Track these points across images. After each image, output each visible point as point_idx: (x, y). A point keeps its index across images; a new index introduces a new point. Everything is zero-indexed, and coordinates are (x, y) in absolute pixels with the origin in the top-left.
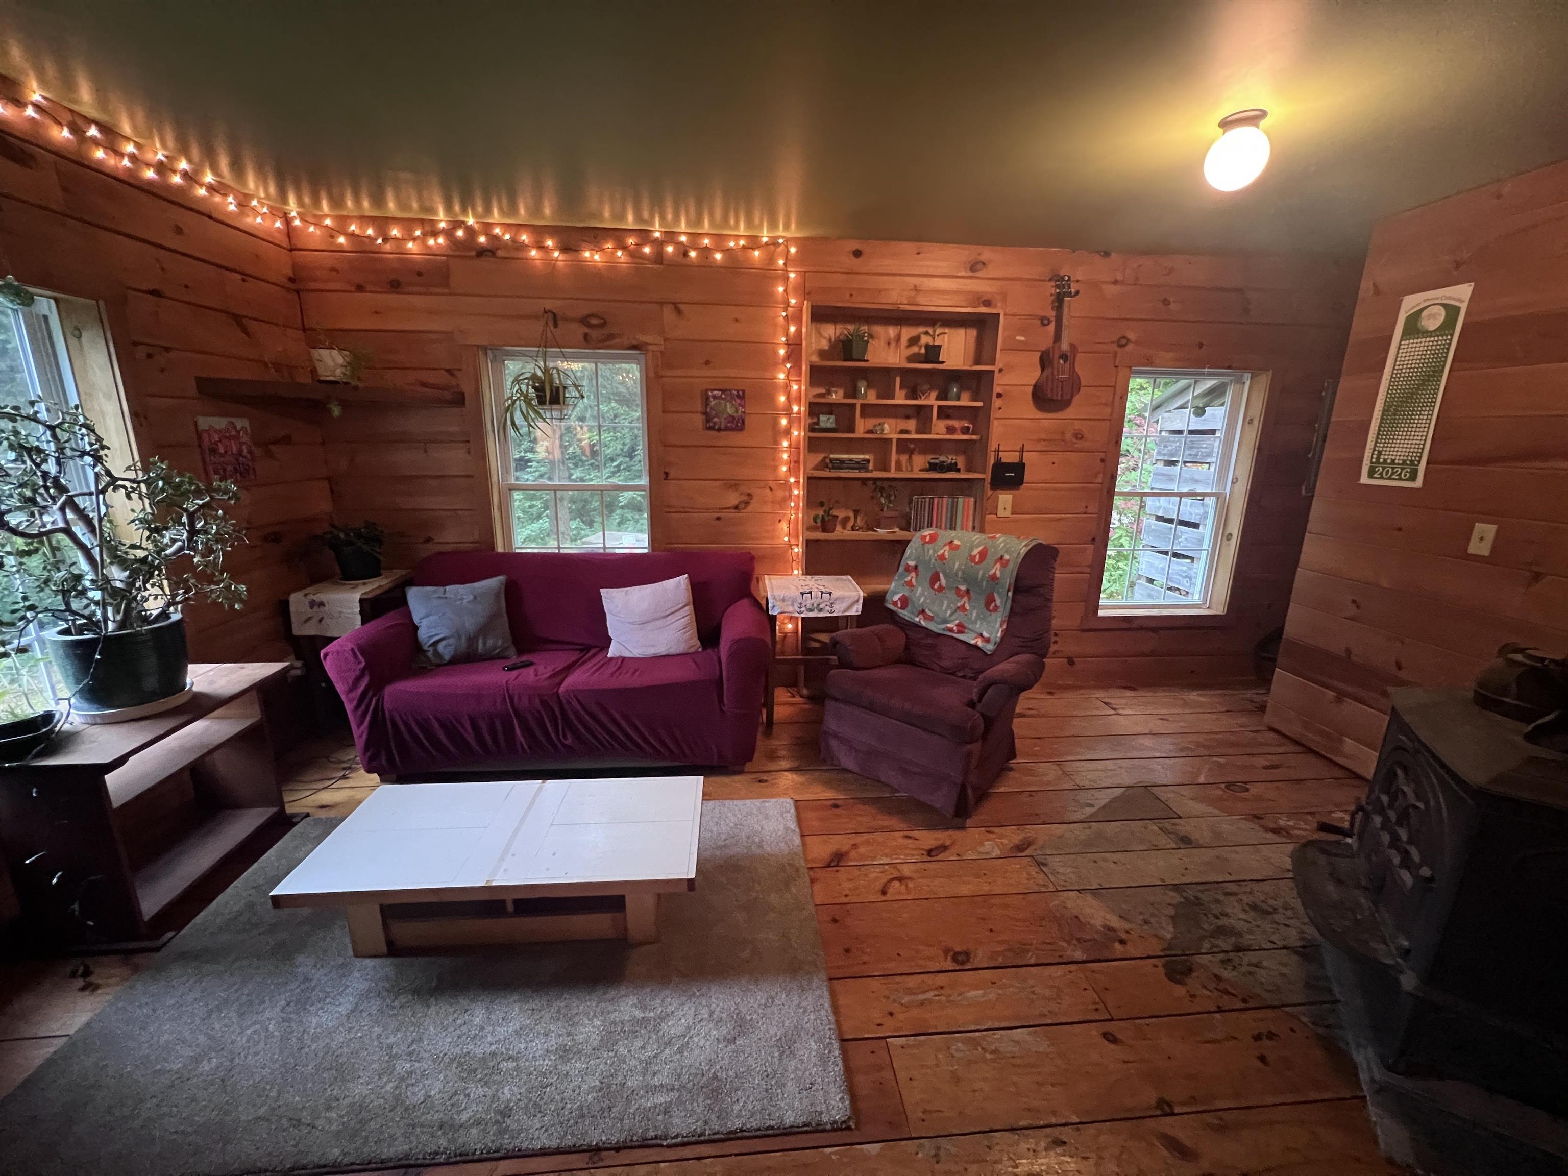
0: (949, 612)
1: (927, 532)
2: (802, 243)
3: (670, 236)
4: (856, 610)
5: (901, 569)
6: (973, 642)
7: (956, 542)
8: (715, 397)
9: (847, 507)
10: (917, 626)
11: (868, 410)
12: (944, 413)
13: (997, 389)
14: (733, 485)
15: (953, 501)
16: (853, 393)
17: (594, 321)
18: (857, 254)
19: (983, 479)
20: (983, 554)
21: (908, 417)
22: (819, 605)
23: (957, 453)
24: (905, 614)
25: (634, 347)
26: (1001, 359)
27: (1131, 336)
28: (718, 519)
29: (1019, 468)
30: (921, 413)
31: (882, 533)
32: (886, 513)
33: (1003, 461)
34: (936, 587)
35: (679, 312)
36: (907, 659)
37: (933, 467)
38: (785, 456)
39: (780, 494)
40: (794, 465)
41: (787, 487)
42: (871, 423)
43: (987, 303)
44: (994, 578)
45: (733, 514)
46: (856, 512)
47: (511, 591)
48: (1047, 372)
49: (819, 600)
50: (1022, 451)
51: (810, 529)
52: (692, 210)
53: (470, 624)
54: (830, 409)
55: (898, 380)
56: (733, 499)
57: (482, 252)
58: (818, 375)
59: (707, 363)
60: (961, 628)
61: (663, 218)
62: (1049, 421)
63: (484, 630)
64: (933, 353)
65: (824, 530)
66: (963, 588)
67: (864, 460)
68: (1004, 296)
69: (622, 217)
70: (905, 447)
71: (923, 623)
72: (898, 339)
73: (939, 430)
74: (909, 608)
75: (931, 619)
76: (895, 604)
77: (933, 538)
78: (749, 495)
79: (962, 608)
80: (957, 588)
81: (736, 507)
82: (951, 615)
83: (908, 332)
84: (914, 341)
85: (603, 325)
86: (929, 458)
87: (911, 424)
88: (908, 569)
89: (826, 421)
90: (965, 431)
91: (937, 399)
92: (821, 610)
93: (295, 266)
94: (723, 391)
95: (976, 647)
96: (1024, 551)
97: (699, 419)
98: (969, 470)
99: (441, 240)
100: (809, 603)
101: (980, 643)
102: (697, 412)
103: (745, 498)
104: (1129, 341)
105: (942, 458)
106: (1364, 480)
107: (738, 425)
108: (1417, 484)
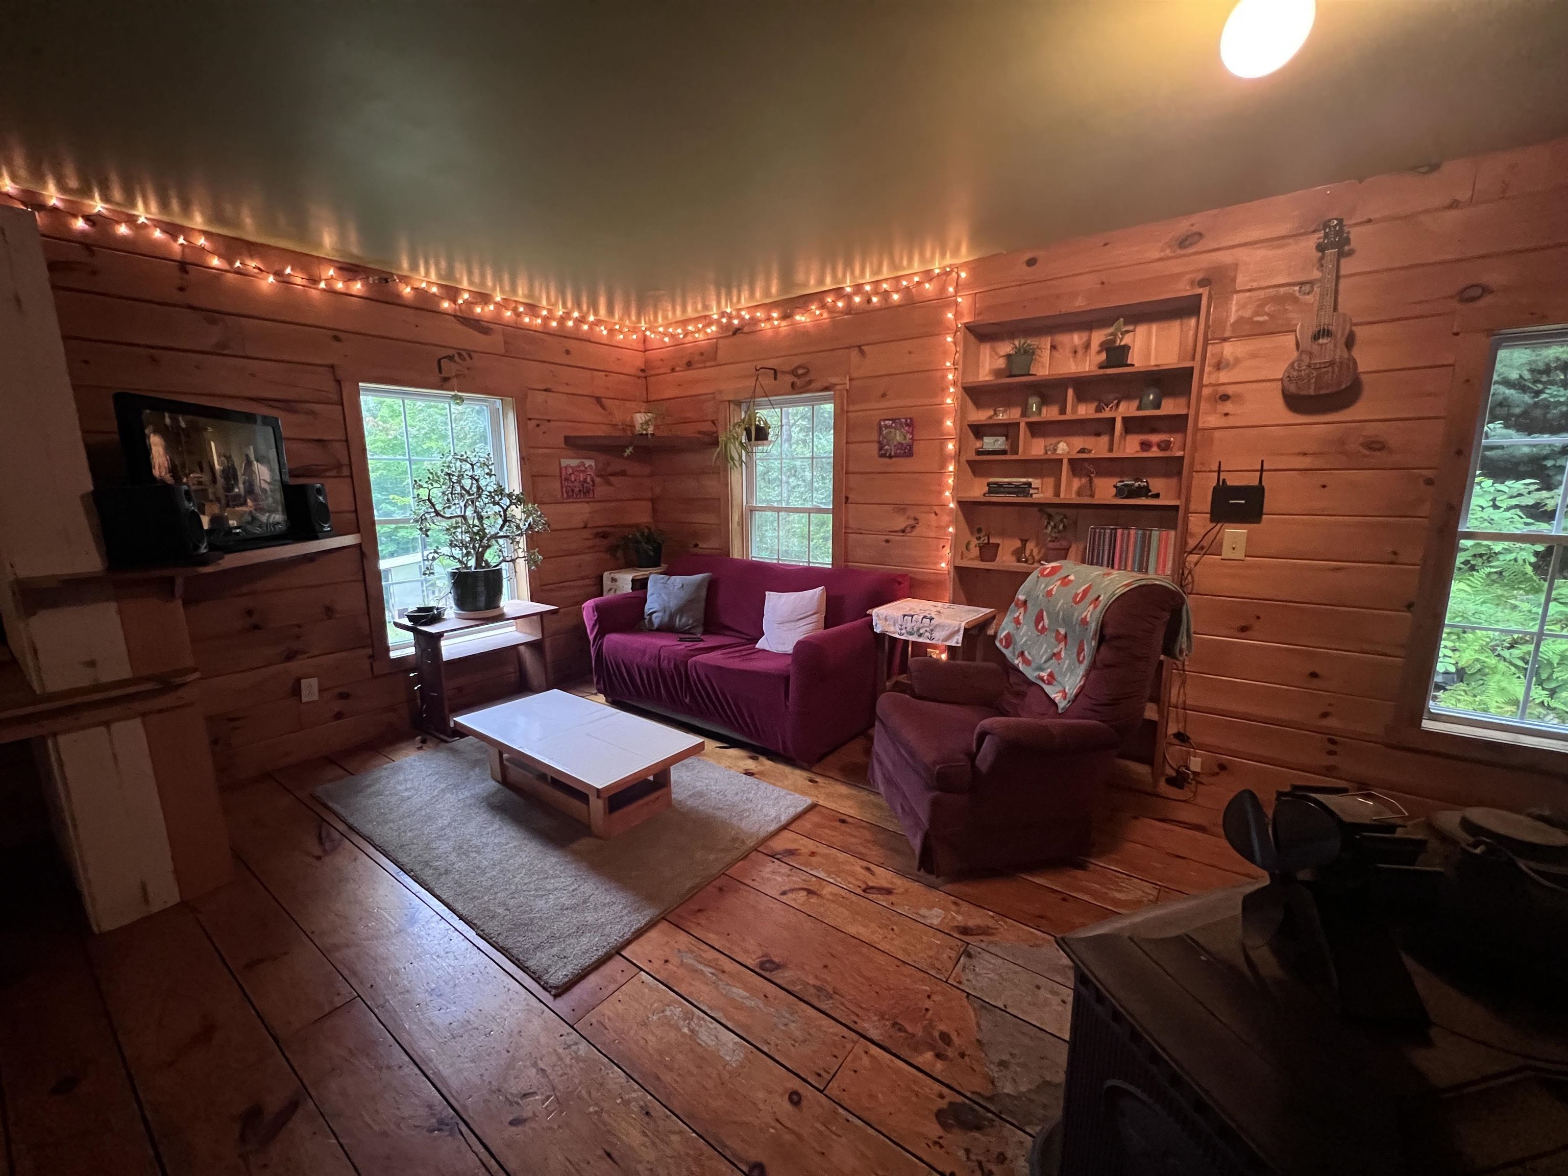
0: (1043, 660)
2: (975, 267)
3: (858, 288)
4: (955, 640)
5: (1014, 603)
6: (1052, 696)
7: (1072, 577)
8: (886, 427)
10: (1016, 669)
11: (1039, 429)
12: (1138, 426)
13: (1216, 390)
14: (901, 509)
15: (1144, 534)
16: (1023, 410)
17: (800, 371)
18: (1031, 262)
19: (1177, 507)
20: (1085, 594)
22: (919, 629)
23: (1152, 474)
24: (1008, 654)
25: (826, 389)
26: (1205, 351)
28: (887, 541)
29: (1256, 493)
30: (1110, 428)
33: (1229, 483)
34: (1040, 627)
35: (862, 352)
37: (1122, 492)
38: (951, 481)
39: (942, 519)
40: (957, 489)
41: (950, 512)
42: (1041, 442)
44: (1087, 620)
45: (901, 538)
46: (1024, 542)
48: (1309, 359)
49: (919, 625)
50: (1262, 470)
51: (963, 554)
52: (875, 261)
54: (998, 429)
55: (1070, 392)
56: (901, 522)
57: (737, 331)
59: (884, 395)
60: (1050, 679)
61: (853, 275)
64: (1122, 356)
65: (982, 558)
66: (1062, 631)
67: (1024, 484)
69: (821, 281)
70: (1080, 467)
71: (1021, 667)
72: (1087, 346)
73: (1126, 446)
74: (1011, 648)
75: (1028, 663)
76: (1002, 640)
77: (1054, 571)
78: (916, 519)
79: (1056, 655)
80: (1058, 631)
81: (903, 531)
82: (1046, 662)
83: (1099, 335)
85: (806, 373)
86: (1117, 481)
87: (1092, 442)
88: (1019, 605)
89: (992, 443)
90: (1165, 446)
92: (920, 635)
93: (646, 362)
94: (894, 420)
95: (1055, 702)
97: (875, 447)
98: (1173, 495)
99: (714, 328)
100: (909, 626)
101: (1059, 698)
102: (872, 442)
103: (912, 522)
104: (1487, 289)
105: (1136, 481)
107: (907, 451)
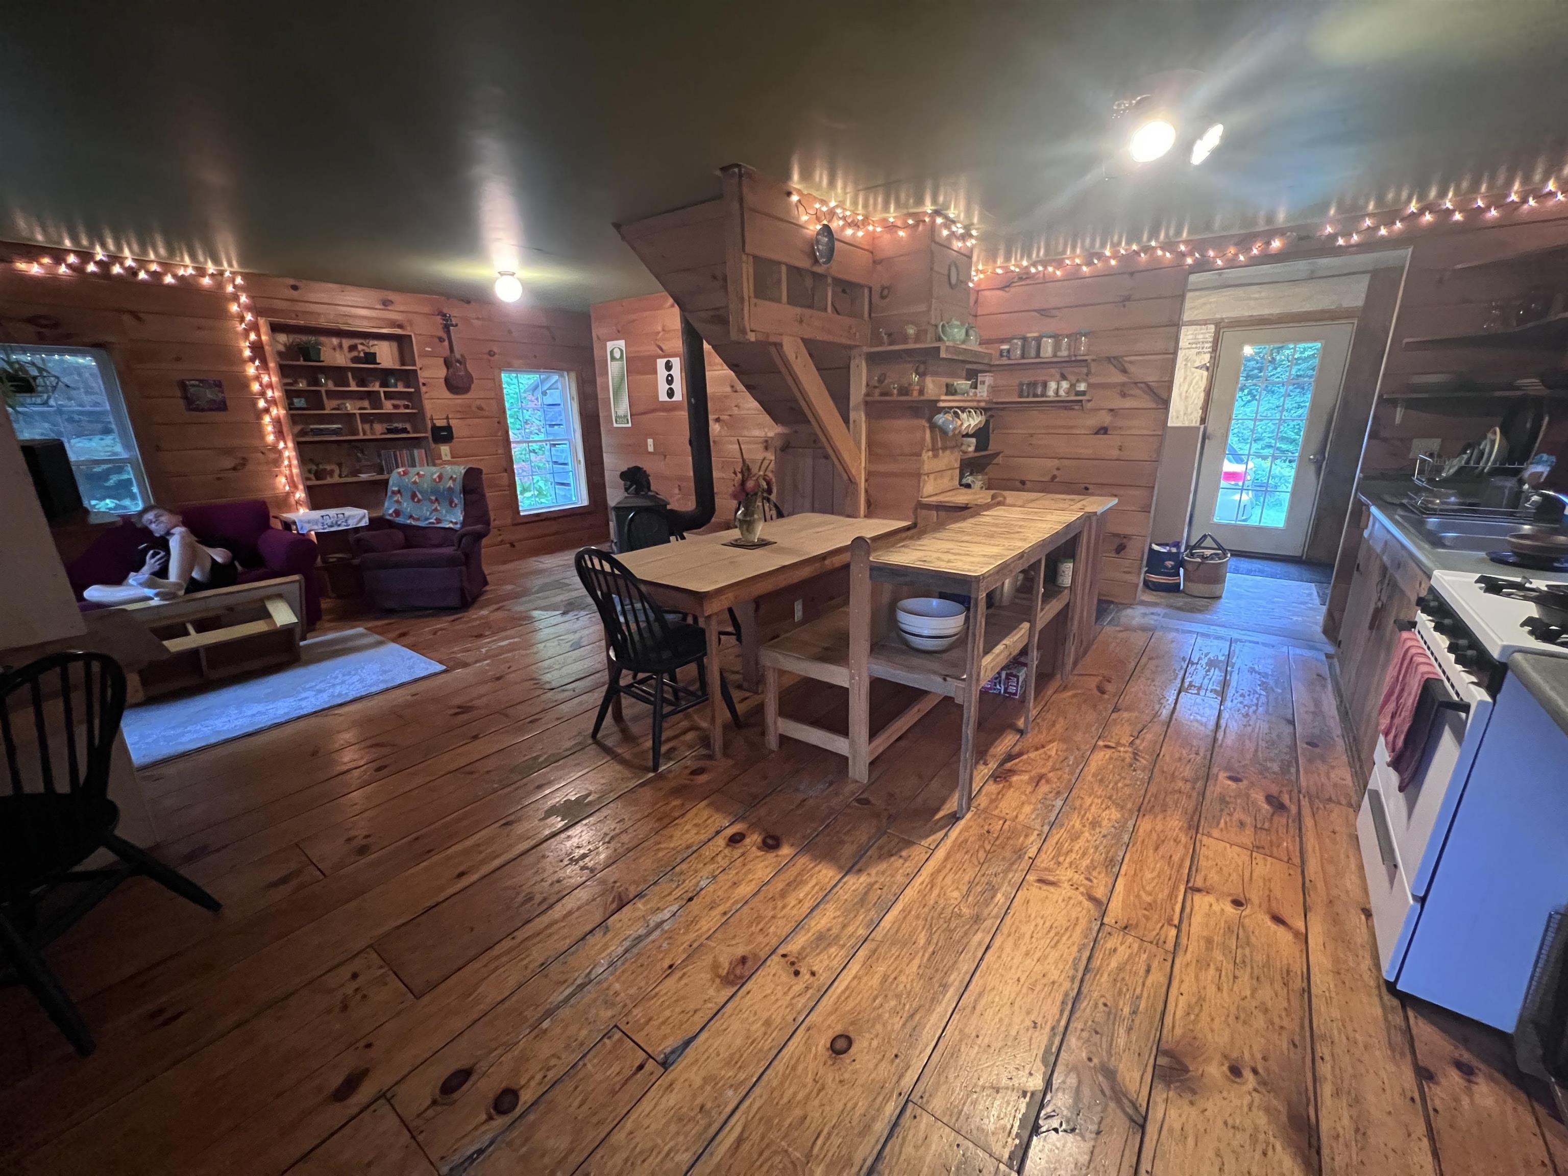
0: (428, 514)
1: (401, 470)
2: (247, 277)
3: (115, 260)
4: (364, 523)
5: (389, 493)
6: (447, 526)
7: (420, 473)
8: (193, 386)
9: (329, 462)
10: (410, 526)
11: (331, 394)
12: (389, 396)
13: (421, 381)
14: (228, 451)
15: (409, 452)
16: (317, 383)
17: (44, 322)
18: (295, 288)
19: (426, 437)
20: (440, 477)
21: (362, 399)
22: (337, 522)
23: (403, 421)
24: (400, 520)
25: (92, 345)
26: (419, 362)
27: (495, 350)
28: (220, 479)
29: (448, 428)
30: (372, 397)
31: (364, 477)
32: (364, 463)
33: (437, 425)
34: (415, 500)
35: (138, 319)
36: (408, 544)
37: (390, 431)
38: (270, 428)
39: (272, 456)
40: (280, 434)
41: (278, 451)
42: (335, 403)
43: (400, 326)
44: (450, 488)
45: (232, 474)
46: (340, 465)
48: (451, 371)
49: (336, 519)
50: (447, 418)
51: (308, 479)
52: (133, 242)
54: (299, 393)
55: (349, 375)
56: (228, 463)
58: (284, 371)
59: (178, 359)
60: (439, 521)
61: (104, 246)
62: (459, 400)
64: (371, 358)
65: (317, 479)
66: (433, 498)
67: (336, 428)
68: (411, 323)
69: (59, 241)
70: (365, 418)
71: (414, 523)
72: (340, 346)
73: (388, 407)
74: (401, 516)
75: (418, 519)
76: (391, 515)
77: (405, 473)
78: (244, 459)
79: (436, 510)
80: (429, 498)
81: (234, 469)
82: (430, 515)
83: (347, 343)
84: (353, 348)
85: (56, 325)
86: (385, 425)
87: (366, 403)
88: (394, 493)
89: (299, 402)
90: (407, 407)
91: (381, 386)
92: (339, 525)
94: (201, 381)
95: (450, 529)
96: (463, 472)
97: (180, 403)
98: (415, 432)
100: (329, 522)
101: (451, 525)
102: (175, 397)
103: (240, 461)
104: (494, 354)
105: (396, 425)
106: (615, 425)
107: (222, 406)
108: (630, 425)
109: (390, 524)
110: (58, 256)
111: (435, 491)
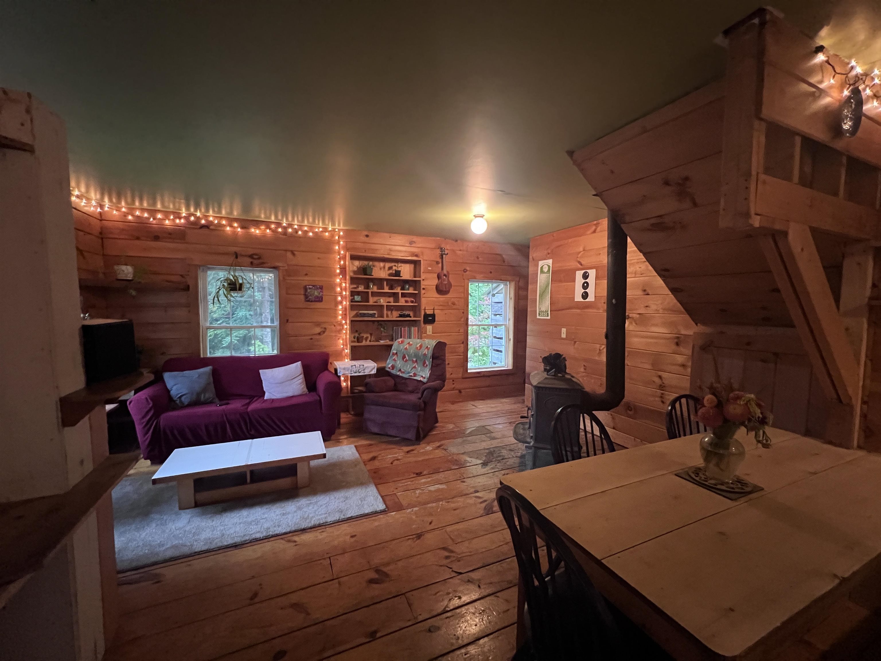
0: (410, 369)
1: (400, 340)
2: (345, 231)
3: (290, 225)
4: (374, 372)
5: (391, 354)
6: (419, 379)
7: (411, 343)
8: (310, 288)
9: (367, 332)
10: (398, 376)
11: (374, 294)
12: (403, 295)
13: (422, 287)
14: (318, 324)
15: (409, 329)
16: (368, 287)
17: (255, 257)
18: (367, 236)
19: (420, 320)
20: (421, 346)
21: (390, 297)
22: (359, 370)
23: (409, 310)
24: (394, 372)
25: (274, 268)
26: (423, 276)
27: (468, 269)
28: (311, 339)
29: (433, 316)
30: (395, 295)
31: (382, 342)
32: (383, 334)
33: (427, 313)
34: (405, 360)
35: (294, 254)
36: (395, 389)
37: (401, 316)
38: (340, 312)
39: (339, 328)
40: (344, 316)
41: (341, 325)
42: (375, 299)
43: (416, 256)
44: (425, 354)
45: (318, 337)
46: (371, 334)
47: (215, 373)
48: (440, 281)
49: (359, 368)
50: (434, 309)
51: (353, 342)
52: (300, 217)
53: (198, 387)
54: (358, 293)
55: (385, 283)
56: (318, 330)
57: (203, 227)
58: (353, 280)
59: (306, 275)
60: (415, 375)
61: (287, 219)
62: (442, 298)
63: (204, 390)
64: (398, 273)
65: (358, 342)
66: (415, 359)
67: (373, 313)
68: (422, 253)
69: (270, 218)
70: (389, 308)
71: (401, 375)
72: (384, 267)
73: (402, 302)
74: (395, 369)
75: (404, 372)
76: (389, 368)
77: (402, 342)
78: (325, 328)
79: (415, 367)
80: (413, 360)
81: (319, 334)
82: (411, 370)
83: (388, 265)
84: (390, 268)
85: (259, 258)
86: (399, 312)
87: (391, 299)
88: (393, 354)
89: (357, 298)
90: (412, 302)
91: (401, 290)
92: (360, 372)
93: (102, 228)
94: (313, 286)
95: (420, 381)
96: (434, 344)
97: (302, 297)
98: (414, 317)
99: (182, 221)
100: (355, 370)
101: (422, 379)
102: (301, 294)
103: (323, 330)
104: (467, 270)
105: (404, 312)
106: (538, 317)
107: (320, 299)
108: (549, 318)
109: (389, 374)
110: (267, 224)
111: (416, 356)
